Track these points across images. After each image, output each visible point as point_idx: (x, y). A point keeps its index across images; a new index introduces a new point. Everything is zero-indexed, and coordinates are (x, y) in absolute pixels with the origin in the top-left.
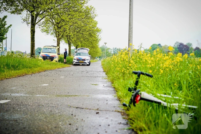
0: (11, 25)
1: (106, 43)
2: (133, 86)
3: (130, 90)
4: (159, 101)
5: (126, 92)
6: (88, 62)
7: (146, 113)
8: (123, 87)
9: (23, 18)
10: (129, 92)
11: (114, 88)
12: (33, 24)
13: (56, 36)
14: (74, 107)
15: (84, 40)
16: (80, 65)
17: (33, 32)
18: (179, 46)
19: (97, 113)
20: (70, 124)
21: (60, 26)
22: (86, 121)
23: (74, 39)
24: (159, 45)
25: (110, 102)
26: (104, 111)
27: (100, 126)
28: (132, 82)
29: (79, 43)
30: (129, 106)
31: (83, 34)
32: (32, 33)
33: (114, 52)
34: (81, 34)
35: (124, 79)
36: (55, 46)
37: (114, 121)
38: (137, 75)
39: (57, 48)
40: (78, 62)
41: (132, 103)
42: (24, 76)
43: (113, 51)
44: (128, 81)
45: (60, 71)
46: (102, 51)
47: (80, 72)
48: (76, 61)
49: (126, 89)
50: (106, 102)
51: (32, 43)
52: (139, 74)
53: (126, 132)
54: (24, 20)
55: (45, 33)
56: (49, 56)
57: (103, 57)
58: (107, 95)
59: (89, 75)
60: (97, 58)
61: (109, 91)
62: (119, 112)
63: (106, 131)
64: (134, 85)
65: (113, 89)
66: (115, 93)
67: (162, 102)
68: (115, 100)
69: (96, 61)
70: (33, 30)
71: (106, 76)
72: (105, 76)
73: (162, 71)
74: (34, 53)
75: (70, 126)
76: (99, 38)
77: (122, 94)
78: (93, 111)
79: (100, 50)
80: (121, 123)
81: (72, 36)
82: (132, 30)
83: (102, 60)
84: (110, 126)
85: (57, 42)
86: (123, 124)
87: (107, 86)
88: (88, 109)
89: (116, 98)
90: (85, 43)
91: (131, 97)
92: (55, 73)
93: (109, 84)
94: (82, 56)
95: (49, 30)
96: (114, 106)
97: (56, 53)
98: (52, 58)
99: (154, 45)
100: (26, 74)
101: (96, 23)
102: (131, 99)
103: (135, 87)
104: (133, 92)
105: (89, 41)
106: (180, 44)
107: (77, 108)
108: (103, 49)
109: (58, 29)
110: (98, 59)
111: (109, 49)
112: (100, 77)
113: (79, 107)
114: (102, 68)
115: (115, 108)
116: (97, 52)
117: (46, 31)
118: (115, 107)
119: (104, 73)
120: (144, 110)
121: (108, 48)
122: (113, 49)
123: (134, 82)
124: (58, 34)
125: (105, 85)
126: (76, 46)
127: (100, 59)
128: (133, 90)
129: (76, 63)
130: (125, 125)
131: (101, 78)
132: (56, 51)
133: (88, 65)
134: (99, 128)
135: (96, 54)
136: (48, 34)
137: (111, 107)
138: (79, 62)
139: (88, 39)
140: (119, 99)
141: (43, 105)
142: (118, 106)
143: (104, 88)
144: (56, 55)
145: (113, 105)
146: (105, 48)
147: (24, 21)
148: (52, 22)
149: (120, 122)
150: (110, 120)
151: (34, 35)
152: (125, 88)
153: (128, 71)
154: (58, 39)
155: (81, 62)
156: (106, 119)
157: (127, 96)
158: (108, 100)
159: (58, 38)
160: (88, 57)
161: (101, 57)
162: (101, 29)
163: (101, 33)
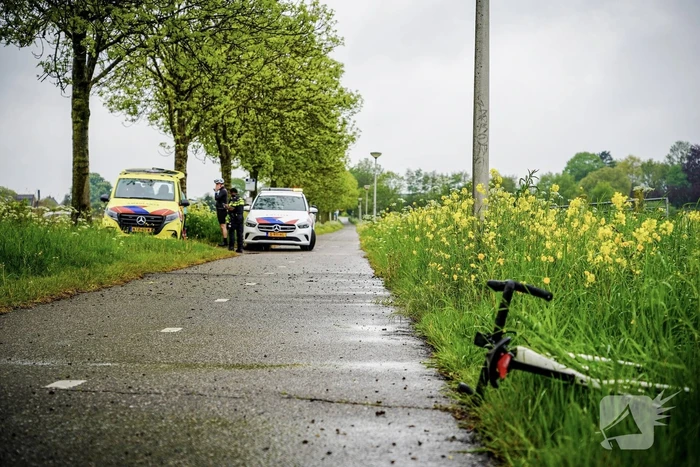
1: (379, 154)
2: (490, 327)
3: (480, 340)
4: (570, 371)
5: (468, 351)
6: (307, 236)
7: (530, 410)
8: (457, 332)
9: (44, 59)
10: (478, 348)
11: (424, 338)
12: (82, 84)
13: (173, 129)
14: (302, 399)
15: (287, 142)
16: (273, 247)
17: (81, 115)
18: (689, 158)
19: (378, 414)
20: (305, 442)
21: (186, 88)
22: (349, 434)
23: (243, 139)
24: (604, 155)
25: (414, 385)
26: (400, 409)
27: (394, 444)
28: (489, 316)
29: (267, 157)
30: (479, 390)
31: (281, 117)
32: (79, 119)
33: (410, 188)
34: (274, 118)
35: (459, 307)
36: (167, 172)
37: (433, 434)
38: (500, 294)
39: (176, 179)
40: (264, 234)
41: (489, 383)
42: (72, 297)
43: (406, 184)
44: (474, 313)
45: (204, 276)
46: (361, 185)
47: (281, 281)
48: (255, 231)
49: (466, 340)
50: (401, 384)
51: (79, 161)
52: (508, 291)
53: (470, 458)
54: (48, 69)
55: (122, 115)
56: (146, 214)
57: (364, 213)
58: (402, 360)
59: (321, 293)
60: (340, 214)
61: (405, 347)
62: (446, 410)
63: (412, 456)
64: (494, 325)
65: (419, 343)
66: (428, 355)
67: (580, 376)
68: (429, 377)
69: (335, 229)
70: (79, 106)
71: (387, 293)
72: (381, 293)
73: (591, 278)
74: (86, 201)
75: (306, 446)
76: (350, 133)
77: (454, 357)
78: (366, 408)
79: (350, 183)
80: (454, 438)
81: (237, 128)
82: (488, 121)
83: (362, 225)
84: (423, 446)
85: (177, 152)
86: (462, 441)
87: (396, 333)
88: (346, 403)
89: (434, 371)
90: (292, 153)
91: (486, 364)
92: (188, 286)
93: (404, 323)
94: (280, 209)
95: (138, 102)
96: (430, 395)
97: (174, 200)
98: (157, 222)
99: (580, 157)
100: (79, 292)
101: (337, 72)
102: (484, 370)
103: (496, 329)
104: (490, 348)
105: (306, 147)
106: (693, 150)
107: (312, 400)
108: (363, 178)
109: (178, 99)
110: (344, 219)
111: (390, 175)
112: (364, 297)
113: (318, 398)
114: (366, 260)
115: (434, 400)
116: (339, 192)
117: (127, 105)
118: (432, 397)
119: (379, 282)
120: (523, 398)
121: (385, 172)
122: (405, 178)
123: (493, 316)
124: (179, 121)
125: (390, 328)
126: (254, 168)
127: (354, 220)
128: (491, 342)
129: (256, 238)
130: (467, 442)
131: (368, 304)
132: (171, 191)
133: (304, 248)
134: (393, 450)
135: (335, 201)
136: (133, 120)
137: (421, 397)
138: (269, 235)
139: (303, 137)
140: (444, 374)
141: (200, 392)
142: (444, 394)
143: (386, 340)
144: (173, 207)
145: (427, 393)
146: (372, 172)
147: (46, 71)
148: (154, 69)
149: (451, 435)
150: (422, 431)
151: (87, 129)
152: (464, 336)
153: (473, 277)
154: (177, 142)
155: (279, 235)
156: (411, 430)
157: (472, 364)
158: (407, 378)
159: (179, 137)
160: (306, 213)
161: (357, 209)
162: (359, 96)
163: (356, 110)
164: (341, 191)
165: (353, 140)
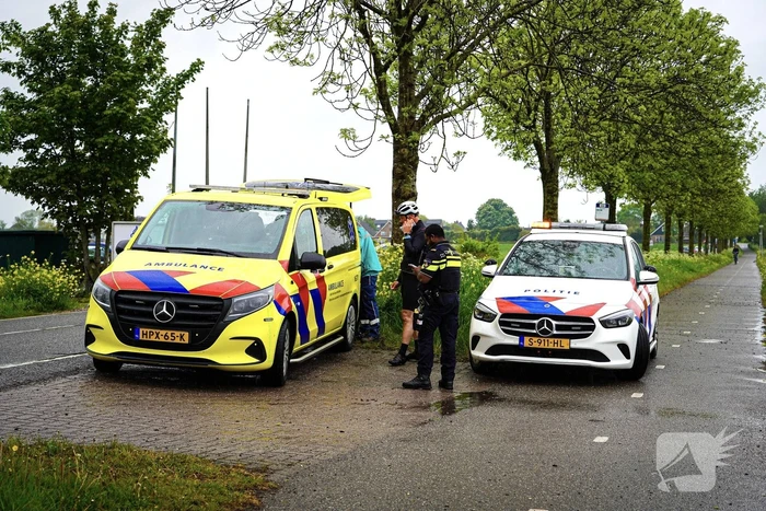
0: (196, 67)
6: (624, 348)
48: (493, 333)
56: (177, 292)
76: (748, 139)
79: (750, 209)
97: (274, 256)
98: (207, 316)
127: (753, 246)
133: (618, 379)
135: (732, 228)
160: (629, 285)
161: (757, 236)
162: (761, 85)
163: (758, 105)
164: (738, 217)
165: (752, 147)
